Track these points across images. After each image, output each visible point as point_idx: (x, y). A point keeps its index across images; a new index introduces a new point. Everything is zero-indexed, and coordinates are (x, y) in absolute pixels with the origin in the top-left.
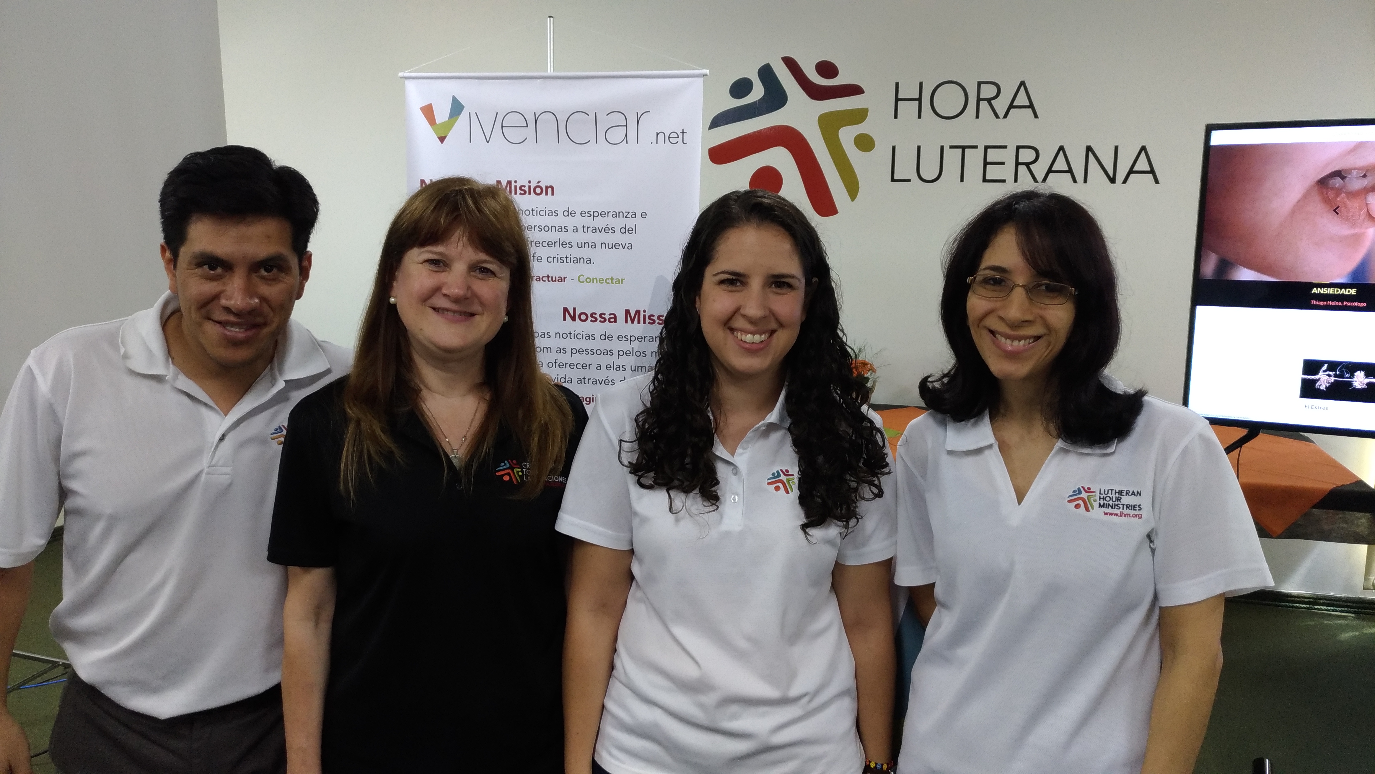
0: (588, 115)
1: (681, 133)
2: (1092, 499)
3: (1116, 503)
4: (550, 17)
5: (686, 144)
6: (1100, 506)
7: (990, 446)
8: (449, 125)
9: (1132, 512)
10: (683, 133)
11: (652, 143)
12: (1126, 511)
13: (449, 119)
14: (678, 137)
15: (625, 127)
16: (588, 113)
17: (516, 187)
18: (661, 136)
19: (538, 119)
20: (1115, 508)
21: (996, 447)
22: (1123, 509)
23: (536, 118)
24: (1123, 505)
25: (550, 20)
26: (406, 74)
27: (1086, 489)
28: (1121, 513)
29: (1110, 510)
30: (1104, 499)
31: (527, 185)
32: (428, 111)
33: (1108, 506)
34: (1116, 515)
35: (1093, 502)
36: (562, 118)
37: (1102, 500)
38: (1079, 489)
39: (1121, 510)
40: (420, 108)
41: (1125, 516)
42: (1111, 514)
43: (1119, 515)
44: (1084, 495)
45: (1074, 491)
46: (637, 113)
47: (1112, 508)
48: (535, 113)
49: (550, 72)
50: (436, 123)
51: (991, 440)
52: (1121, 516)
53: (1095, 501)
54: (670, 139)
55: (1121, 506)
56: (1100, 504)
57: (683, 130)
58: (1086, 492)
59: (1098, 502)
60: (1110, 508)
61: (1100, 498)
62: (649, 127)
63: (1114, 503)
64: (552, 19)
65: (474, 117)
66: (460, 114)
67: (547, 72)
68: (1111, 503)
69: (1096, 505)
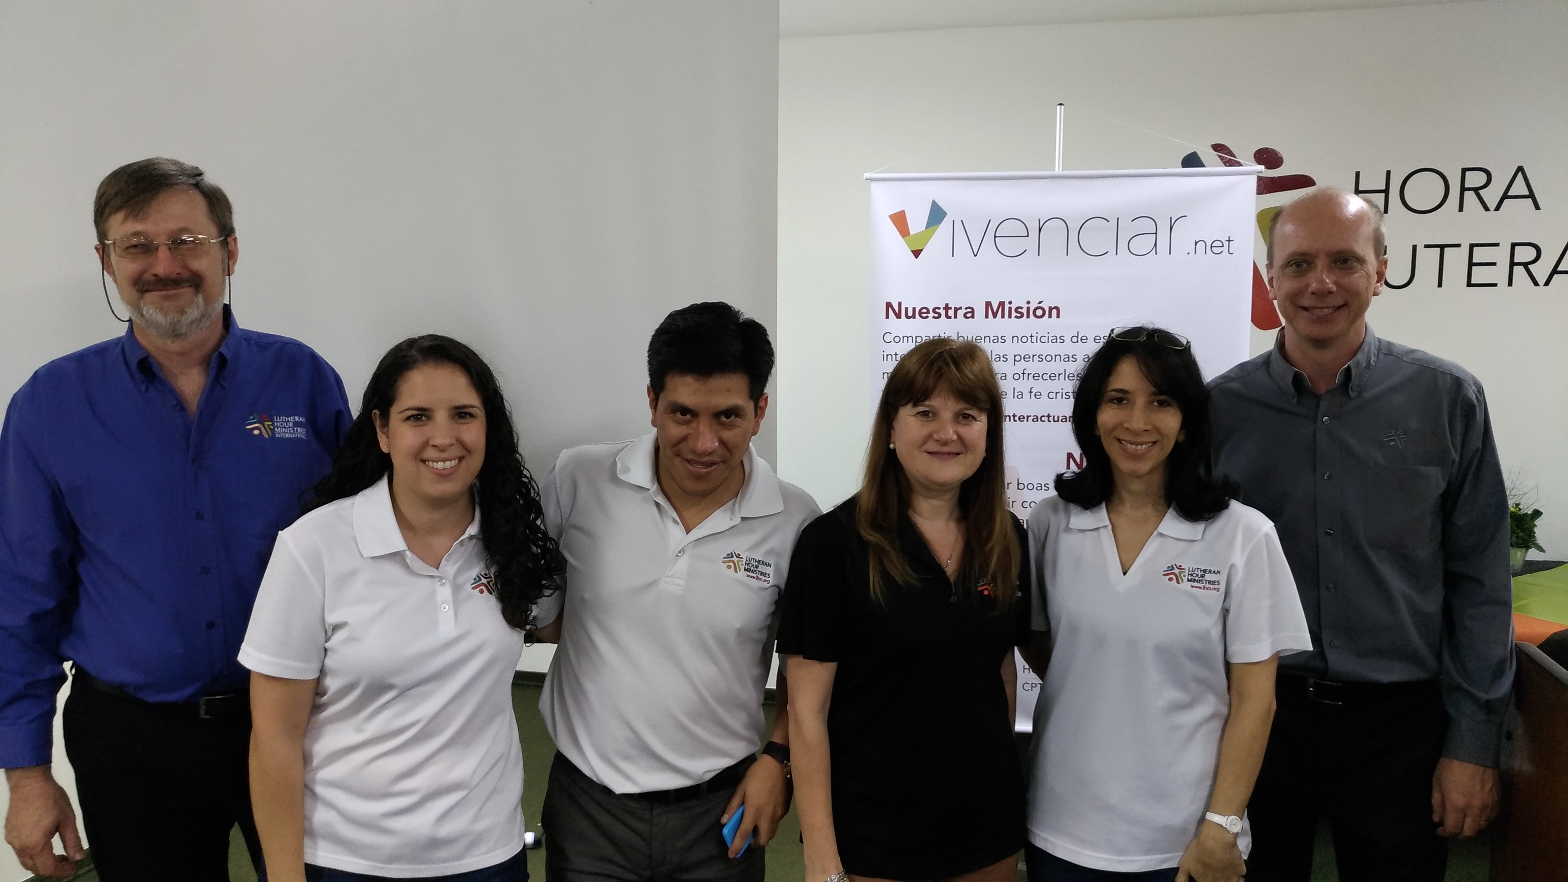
0: (1108, 221)
1: (1227, 241)
2: (1182, 575)
3: (1201, 579)
4: (1061, 104)
5: (1232, 254)
6: (1189, 580)
7: (1106, 526)
8: (925, 236)
9: (1212, 586)
10: (1229, 241)
11: (1188, 253)
12: (1207, 586)
13: (926, 228)
14: (1223, 246)
15: (1155, 235)
16: (1108, 219)
17: (1010, 309)
18: (1201, 245)
19: (1043, 228)
20: (1199, 583)
21: (1110, 527)
22: (1206, 583)
23: (1041, 225)
24: (1206, 581)
25: (1061, 108)
26: (874, 176)
27: (1178, 566)
28: (1204, 586)
29: (1195, 584)
30: (1192, 575)
31: (1025, 306)
32: (900, 220)
33: (1194, 581)
34: (1200, 588)
35: (1183, 577)
36: (1074, 226)
37: (1190, 576)
38: (1172, 566)
39: (1204, 584)
40: (890, 216)
41: (1207, 589)
42: (1196, 587)
43: (1202, 588)
44: (1176, 571)
45: (1168, 567)
46: (1171, 218)
47: (1197, 582)
48: (1039, 220)
49: (1058, 170)
50: (909, 234)
51: (1107, 522)
52: (1204, 589)
53: (1184, 576)
54: (1213, 248)
55: (1205, 582)
56: (1188, 579)
57: (1229, 237)
58: (1178, 568)
59: (1187, 577)
60: (1196, 582)
61: (1189, 575)
62: (1184, 235)
63: (1199, 579)
64: (1062, 106)
65: (959, 225)
66: (941, 223)
67: (1055, 170)
68: (1197, 578)
69: (1185, 579)
